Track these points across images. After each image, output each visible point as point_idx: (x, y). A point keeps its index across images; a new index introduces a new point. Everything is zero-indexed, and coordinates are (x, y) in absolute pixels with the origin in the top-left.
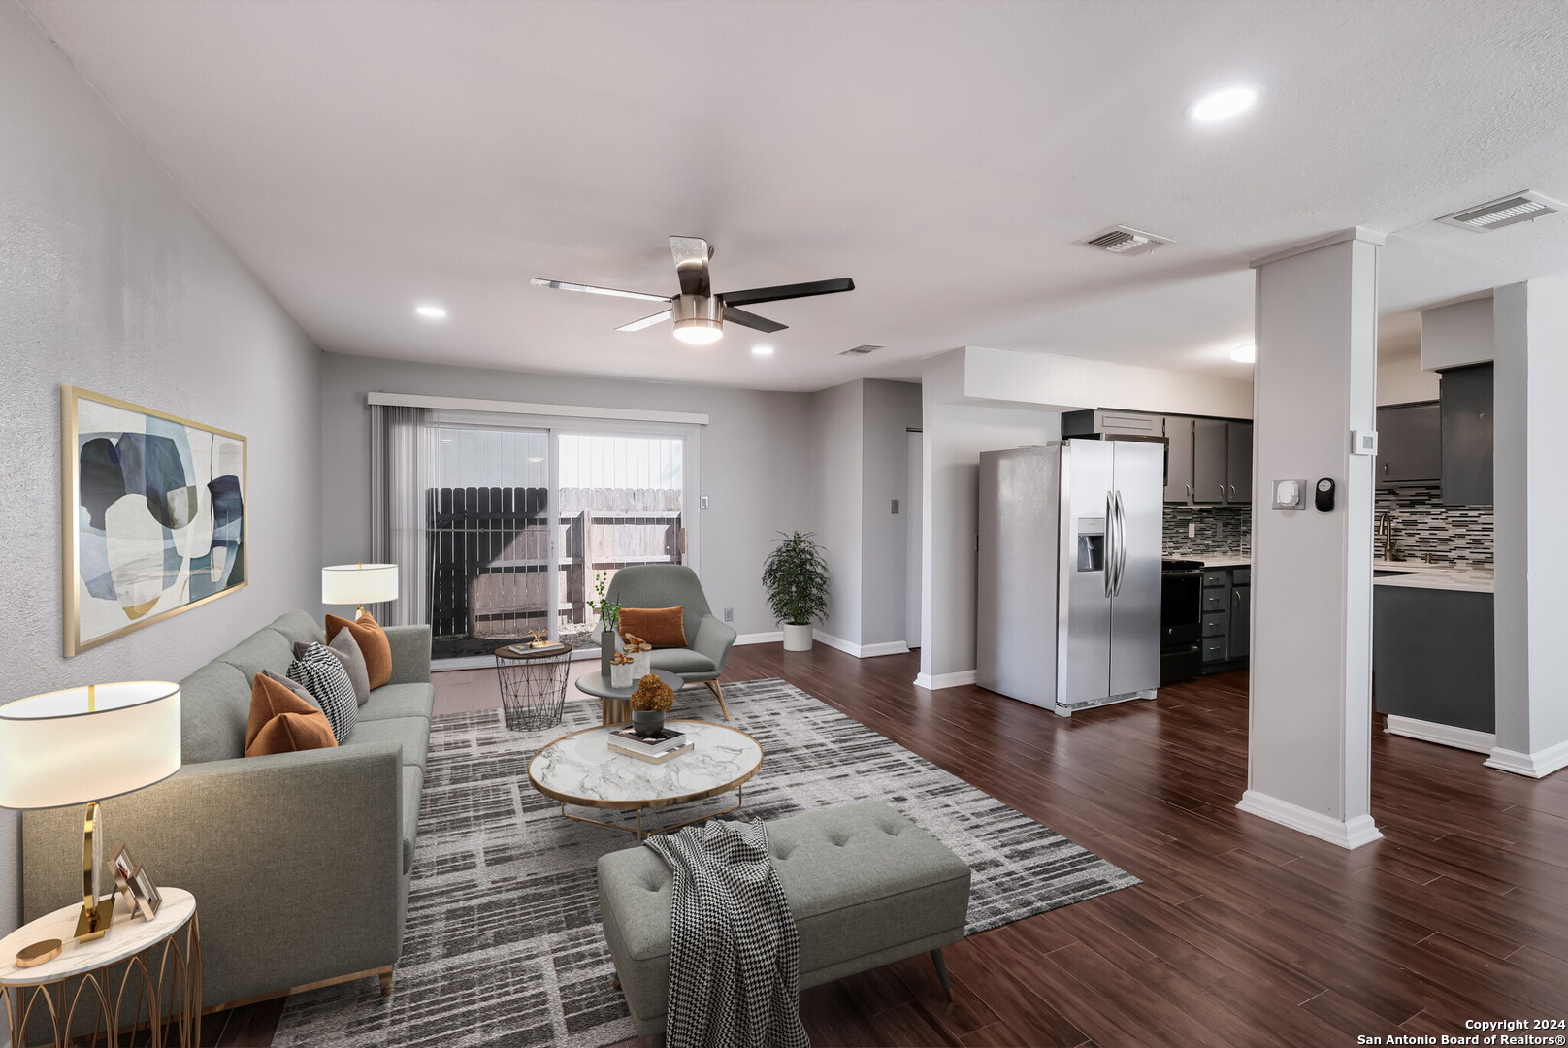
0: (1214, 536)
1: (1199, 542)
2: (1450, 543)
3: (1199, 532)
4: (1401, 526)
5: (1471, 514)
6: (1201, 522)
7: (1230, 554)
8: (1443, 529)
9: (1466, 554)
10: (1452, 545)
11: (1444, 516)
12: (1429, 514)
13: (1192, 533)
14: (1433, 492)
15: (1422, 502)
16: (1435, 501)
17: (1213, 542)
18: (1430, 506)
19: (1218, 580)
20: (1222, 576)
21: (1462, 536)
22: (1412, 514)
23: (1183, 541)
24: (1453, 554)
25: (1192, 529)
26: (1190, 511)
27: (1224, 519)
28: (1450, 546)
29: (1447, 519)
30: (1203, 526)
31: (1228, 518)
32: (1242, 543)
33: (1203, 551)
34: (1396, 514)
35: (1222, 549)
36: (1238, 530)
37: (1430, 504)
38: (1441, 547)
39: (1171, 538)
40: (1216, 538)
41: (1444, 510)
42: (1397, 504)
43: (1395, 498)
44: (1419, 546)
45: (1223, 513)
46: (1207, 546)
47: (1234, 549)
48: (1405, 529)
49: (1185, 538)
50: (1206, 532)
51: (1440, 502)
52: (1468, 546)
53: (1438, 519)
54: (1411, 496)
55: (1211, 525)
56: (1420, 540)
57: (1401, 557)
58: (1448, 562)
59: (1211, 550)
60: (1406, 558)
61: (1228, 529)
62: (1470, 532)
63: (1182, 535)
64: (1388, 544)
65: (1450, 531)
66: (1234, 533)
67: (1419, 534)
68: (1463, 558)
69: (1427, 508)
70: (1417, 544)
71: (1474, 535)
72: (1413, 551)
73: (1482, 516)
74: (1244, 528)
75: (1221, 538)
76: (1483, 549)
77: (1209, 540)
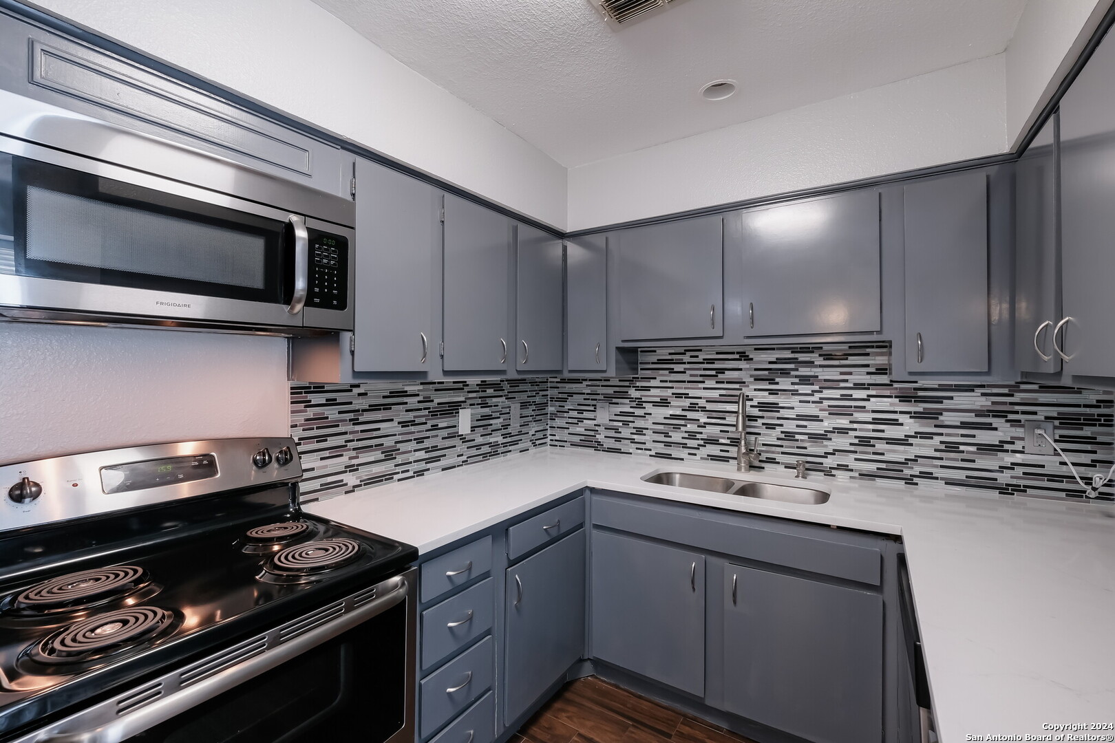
0: (505, 426)
1: (479, 440)
2: (826, 442)
3: (481, 423)
4: (755, 412)
5: (862, 394)
6: (484, 405)
7: (533, 450)
8: (815, 418)
9: (849, 460)
10: (830, 446)
11: (817, 397)
12: (795, 393)
13: (464, 429)
14: (802, 357)
15: (785, 373)
16: (804, 372)
17: (505, 436)
18: (797, 380)
19: (470, 567)
20: (480, 553)
21: (843, 431)
22: (773, 392)
23: (448, 443)
24: (829, 462)
25: (465, 421)
27: (524, 397)
28: (826, 446)
29: (822, 403)
30: (487, 411)
31: (530, 394)
32: (549, 432)
33: (485, 456)
34: (748, 391)
35: (521, 446)
36: (543, 412)
37: (796, 377)
38: (813, 449)
39: (420, 440)
40: (509, 430)
41: (816, 388)
42: (751, 376)
43: (748, 366)
44: (782, 446)
45: (522, 387)
46: (496, 445)
47: (538, 442)
48: (762, 417)
49: (451, 437)
50: (492, 422)
51: (812, 374)
52: (852, 448)
53: (809, 402)
54: (771, 363)
55: (499, 408)
56: (783, 436)
57: (757, 463)
58: (822, 474)
59: (500, 450)
60: (763, 465)
61: (529, 412)
62: (855, 426)
63: (445, 433)
64: (743, 442)
65: (826, 423)
66: (538, 418)
67: (781, 425)
68: (845, 468)
69: (793, 384)
70: (779, 443)
71: (861, 430)
72: (773, 452)
73: (872, 399)
74: (553, 409)
75: (519, 428)
76: (874, 453)
77: (499, 433)
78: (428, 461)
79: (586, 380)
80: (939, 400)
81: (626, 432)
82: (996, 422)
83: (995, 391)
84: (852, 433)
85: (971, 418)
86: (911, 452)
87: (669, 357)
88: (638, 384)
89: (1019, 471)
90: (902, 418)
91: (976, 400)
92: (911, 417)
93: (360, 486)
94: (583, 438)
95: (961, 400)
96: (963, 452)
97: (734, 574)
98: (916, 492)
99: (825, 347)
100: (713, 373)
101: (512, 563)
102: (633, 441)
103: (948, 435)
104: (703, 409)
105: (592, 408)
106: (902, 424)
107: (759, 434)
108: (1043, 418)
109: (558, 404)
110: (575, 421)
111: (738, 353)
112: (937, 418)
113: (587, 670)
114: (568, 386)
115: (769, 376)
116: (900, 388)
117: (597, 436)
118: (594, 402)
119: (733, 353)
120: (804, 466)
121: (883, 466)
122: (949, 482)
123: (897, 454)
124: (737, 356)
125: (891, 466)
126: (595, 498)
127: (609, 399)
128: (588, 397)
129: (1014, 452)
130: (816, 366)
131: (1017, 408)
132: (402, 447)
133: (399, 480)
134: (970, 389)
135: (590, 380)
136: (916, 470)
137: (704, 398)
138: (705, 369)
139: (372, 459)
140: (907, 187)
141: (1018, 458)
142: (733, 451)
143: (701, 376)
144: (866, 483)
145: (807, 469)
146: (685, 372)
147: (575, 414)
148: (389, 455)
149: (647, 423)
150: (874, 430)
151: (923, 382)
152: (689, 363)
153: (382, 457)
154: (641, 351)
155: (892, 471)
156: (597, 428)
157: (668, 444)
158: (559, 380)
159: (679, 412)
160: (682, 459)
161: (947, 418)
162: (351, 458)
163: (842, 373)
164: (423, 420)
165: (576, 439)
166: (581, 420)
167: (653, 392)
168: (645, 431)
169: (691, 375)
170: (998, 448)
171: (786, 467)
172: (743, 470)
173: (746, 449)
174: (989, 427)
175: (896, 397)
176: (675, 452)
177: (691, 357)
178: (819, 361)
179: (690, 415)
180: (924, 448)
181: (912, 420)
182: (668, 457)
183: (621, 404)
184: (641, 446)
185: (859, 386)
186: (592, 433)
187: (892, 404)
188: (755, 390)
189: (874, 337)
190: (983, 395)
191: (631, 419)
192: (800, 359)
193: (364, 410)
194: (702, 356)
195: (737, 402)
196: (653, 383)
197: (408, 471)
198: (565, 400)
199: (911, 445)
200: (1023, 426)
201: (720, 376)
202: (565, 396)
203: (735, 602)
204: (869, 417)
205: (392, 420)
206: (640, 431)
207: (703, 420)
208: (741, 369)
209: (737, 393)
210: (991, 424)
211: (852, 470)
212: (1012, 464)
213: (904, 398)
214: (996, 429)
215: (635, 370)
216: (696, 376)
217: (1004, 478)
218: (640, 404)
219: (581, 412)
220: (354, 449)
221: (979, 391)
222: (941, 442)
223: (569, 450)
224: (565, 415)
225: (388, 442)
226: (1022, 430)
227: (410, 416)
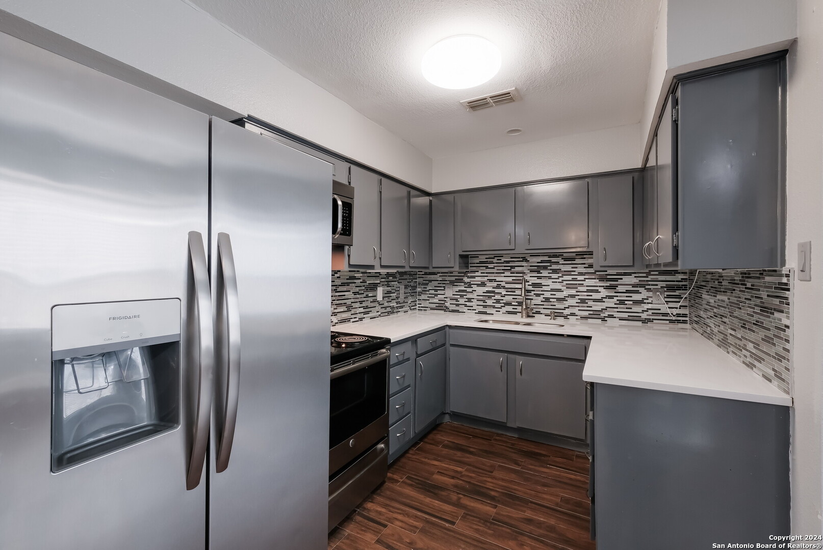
0: (398, 298)
1: (386, 304)
2: (565, 302)
3: (387, 295)
4: (530, 288)
5: (580, 278)
6: (388, 286)
7: (410, 312)
8: (560, 290)
9: (575, 310)
10: (566, 304)
11: (560, 280)
12: (550, 278)
13: (380, 297)
14: (554, 260)
15: (545, 268)
16: (554, 267)
17: (397, 303)
18: (551, 271)
19: (404, 353)
20: (408, 347)
21: (573, 296)
22: (539, 278)
23: (372, 305)
24: (567, 312)
25: (380, 293)
26: (378, 275)
27: (405, 282)
28: (565, 304)
29: (563, 282)
30: (389, 289)
31: (408, 281)
32: (417, 302)
33: (389, 313)
34: (527, 278)
35: (404, 309)
36: (415, 291)
37: (551, 270)
38: (558, 306)
39: (361, 302)
40: (399, 300)
41: (560, 275)
42: (528, 270)
43: (527, 264)
44: (543, 305)
45: (405, 277)
46: (393, 308)
47: (412, 308)
48: (534, 291)
49: (374, 301)
50: (391, 295)
51: (558, 268)
52: (577, 305)
53: (557, 282)
54: (538, 263)
55: (395, 288)
56: (544, 300)
57: (531, 314)
58: (563, 318)
59: (395, 311)
60: (534, 315)
61: (408, 290)
62: (578, 293)
63: (371, 299)
64: (524, 303)
65: (565, 293)
66: (412, 294)
67: (543, 294)
68: (573, 314)
69: (549, 273)
70: (542, 303)
71: (581, 295)
72: (539, 308)
73: (586, 280)
74: (420, 289)
75: (403, 299)
76: (587, 307)
77: (394, 301)
78: (365, 313)
79: (439, 273)
80: (616, 280)
81: (462, 301)
82: (641, 290)
83: (641, 275)
84: (577, 297)
85: (630, 288)
86: (604, 305)
87: (486, 260)
88: (469, 275)
89: (650, 312)
90: (600, 289)
91: (632, 280)
92: (604, 288)
93: (338, 323)
94: (437, 305)
95: (627, 280)
96: (627, 304)
97: (521, 361)
98: (606, 325)
99: (565, 255)
100: (509, 268)
101: (418, 356)
102: (466, 306)
103: (620, 296)
104: (504, 287)
105: (443, 288)
106: (600, 292)
107: (532, 299)
108: (660, 287)
109: (423, 286)
110: (433, 296)
111: (522, 258)
112: (615, 289)
113: (447, 419)
114: (429, 276)
115: (537, 270)
116: (599, 275)
117: (446, 304)
118: (444, 285)
119: (519, 258)
120: (554, 314)
121: (591, 313)
122: (621, 319)
123: (598, 306)
124: (521, 259)
125: (595, 313)
126: (451, 331)
127: (452, 283)
128: (440, 282)
129: (648, 303)
130: (560, 264)
131: (650, 283)
132: (354, 305)
133: (353, 322)
134: (630, 274)
135: (442, 273)
136: (606, 314)
137: (504, 281)
138: (505, 266)
139: (342, 310)
140: (599, 180)
141: (650, 306)
142: (519, 309)
143: (503, 270)
144: (584, 321)
145: (555, 316)
146: (494, 268)
147: (433, 292)
148: (349, 308)
149: (474, 296)
150: (587, 296)
151: (609, 272)
152: (496, 263)
153: (346, 309)
154: (471, 257)
155: (595, 315)
156: (445, 299)
157: (485, 307)
158: (423, 273)
159: (491, 289)
160: (493, 314)
161: (620, 289)
162: (334, 309)
163: (572, 268)
164: (362, 292)
165: (434, 306)
166: (436, 295)
167: (477, 279)
168: (472, 300)
169: (497, 270)
170: (641, 302)
171: (545, 316)
172: (524, 317)
173: (526, 306)
174: (637, 292)
175: (597, 279)
176: (489, 310)
177: (498, 260)
178: (562, 262)
179: (497, 290)
180: (610, 303)
181: (605, 290)
182: (485, 313)
183: (459, 285)
184: (470, 308)
185: (581, 274)
186: (443, 302)
187: (595, 283)
188: (530, 277)
189: (585, 250)
190: (635, 277)
191: (465, 293)
192: (553, 261)
193: (339, 285)
194: (503, 260)
195: (522, 283)
196: (477, 274)
197: (356, 318)
198: (427, 284)
199: (604, 302)
200: (652, 291)
201: (512, 270)
202: (427, 282)
203: (521, 374)
204: (585, 289)
205: (350, 291)
206: (469, 300)
207: (504, 293)
208: (523, 266)
209: (521, 278)
210: (639, 291)
211: (577, 315)
212: (647, 309)
213: (601, 279)
214: (641, 293)
215: (467, 267)
216: (500, 270)
217: (644, 316)
218: (470, 285)
219: (436, 290)
220: (336, 305)
221: (634, 275)
222: (617, 300)
223: (429, 311)
224: (427, 292)
225: (348, 302)
226: (651, 293)
227: (357, 289)
